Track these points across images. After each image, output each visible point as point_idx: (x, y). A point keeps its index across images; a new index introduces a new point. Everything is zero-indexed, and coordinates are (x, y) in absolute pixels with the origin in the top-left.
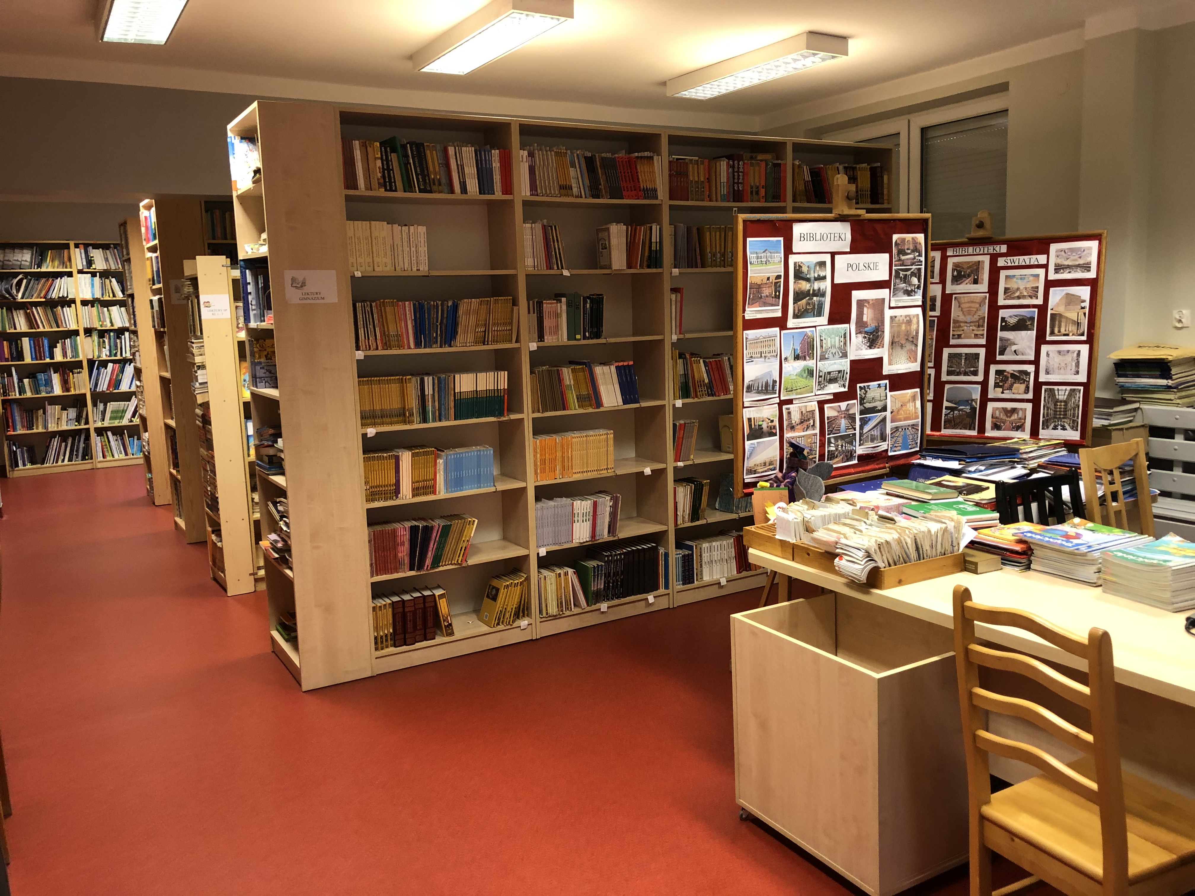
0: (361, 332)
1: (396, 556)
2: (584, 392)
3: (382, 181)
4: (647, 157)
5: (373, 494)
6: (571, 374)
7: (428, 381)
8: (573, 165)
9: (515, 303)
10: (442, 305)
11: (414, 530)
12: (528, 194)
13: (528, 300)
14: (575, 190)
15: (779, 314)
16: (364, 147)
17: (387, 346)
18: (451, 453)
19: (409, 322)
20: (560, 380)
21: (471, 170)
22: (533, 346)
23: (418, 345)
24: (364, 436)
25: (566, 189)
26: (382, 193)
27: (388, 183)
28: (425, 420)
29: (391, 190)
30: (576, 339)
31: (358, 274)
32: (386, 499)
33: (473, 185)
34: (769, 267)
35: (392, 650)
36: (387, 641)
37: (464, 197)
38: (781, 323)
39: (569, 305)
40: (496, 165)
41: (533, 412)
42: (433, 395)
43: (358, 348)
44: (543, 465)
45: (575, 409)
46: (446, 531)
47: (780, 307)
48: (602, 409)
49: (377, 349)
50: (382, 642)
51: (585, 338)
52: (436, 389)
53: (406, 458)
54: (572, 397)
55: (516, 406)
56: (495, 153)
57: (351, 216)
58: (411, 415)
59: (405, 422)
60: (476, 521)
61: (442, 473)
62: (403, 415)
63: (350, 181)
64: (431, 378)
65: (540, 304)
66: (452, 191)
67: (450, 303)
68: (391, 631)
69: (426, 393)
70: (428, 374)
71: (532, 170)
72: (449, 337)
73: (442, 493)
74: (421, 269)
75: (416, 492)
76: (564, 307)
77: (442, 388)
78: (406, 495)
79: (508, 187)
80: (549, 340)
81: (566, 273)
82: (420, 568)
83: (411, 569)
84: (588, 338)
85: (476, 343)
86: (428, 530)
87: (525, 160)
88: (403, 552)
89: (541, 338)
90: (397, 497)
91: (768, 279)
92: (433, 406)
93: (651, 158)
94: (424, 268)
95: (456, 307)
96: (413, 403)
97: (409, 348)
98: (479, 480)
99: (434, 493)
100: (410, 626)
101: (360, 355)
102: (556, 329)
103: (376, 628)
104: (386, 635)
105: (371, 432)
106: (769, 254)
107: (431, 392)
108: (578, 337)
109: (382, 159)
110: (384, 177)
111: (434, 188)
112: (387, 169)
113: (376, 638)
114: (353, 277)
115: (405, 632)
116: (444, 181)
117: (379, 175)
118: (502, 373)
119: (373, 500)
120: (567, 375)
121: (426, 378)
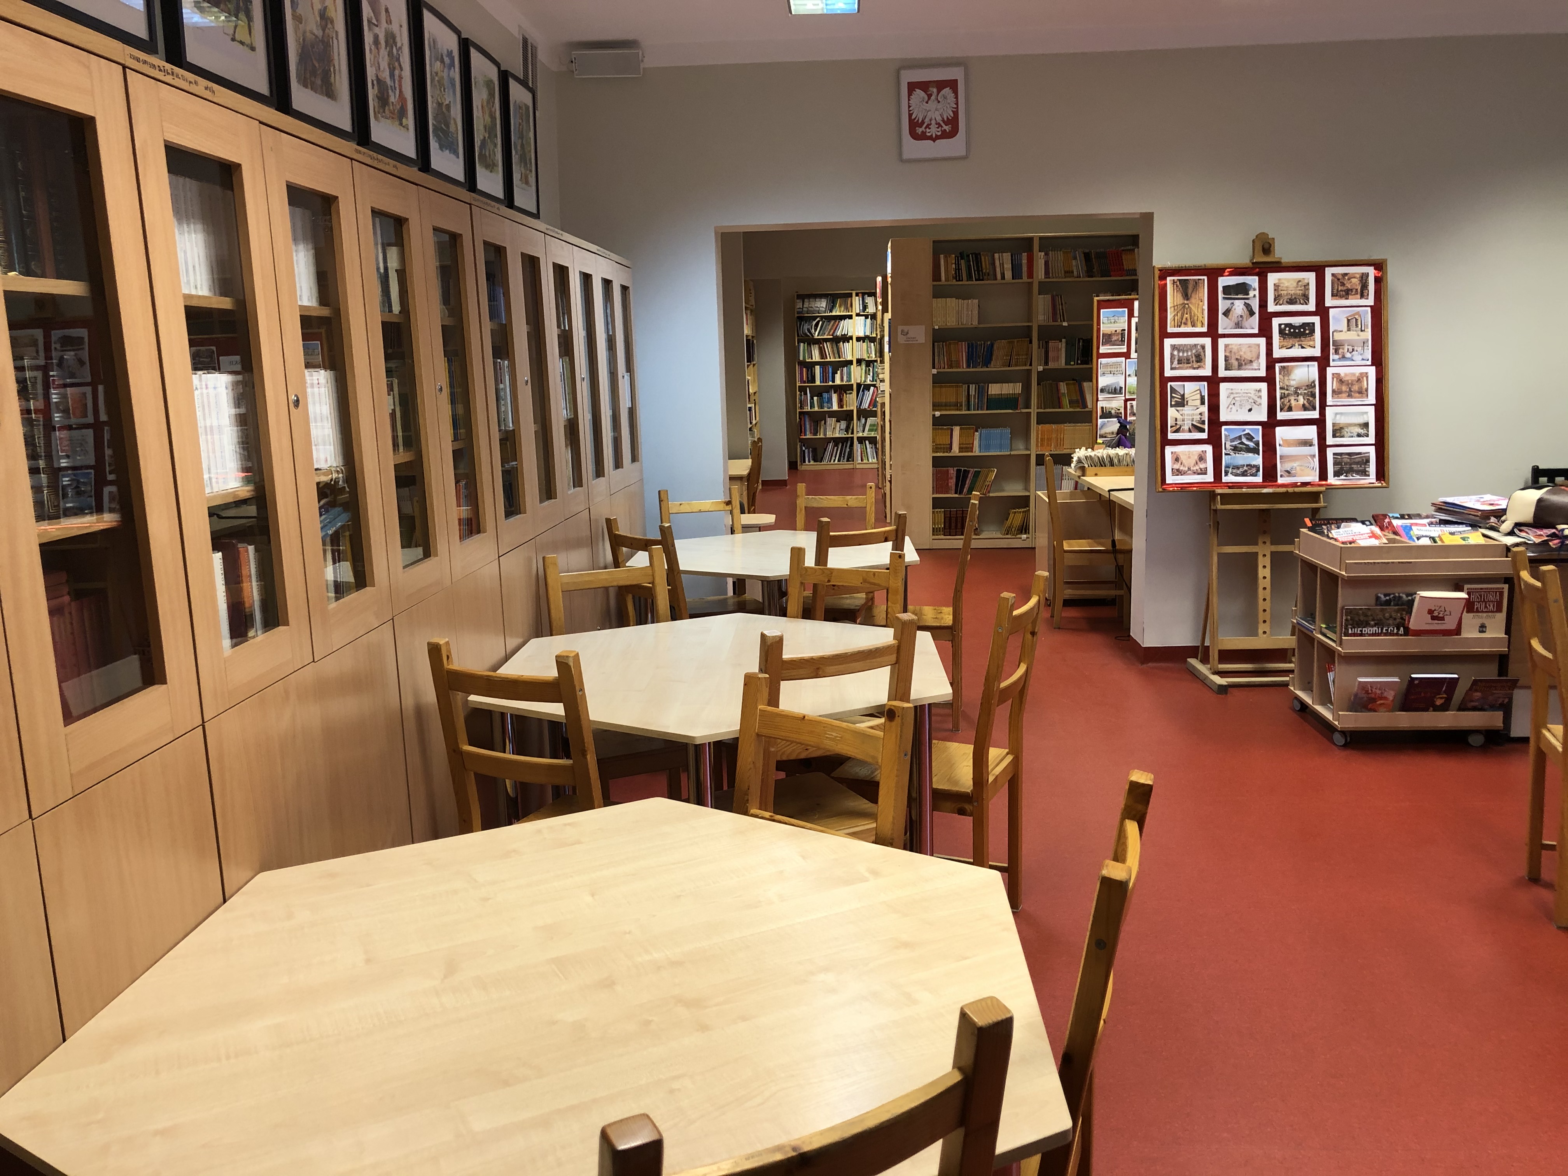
0: (936, 358)
1: (947, 484)
2: (1075, 398)
3: (955, 275)
4: (1130, 250)
5: (937, 448)
6: (1065, 386)
7: (973, 388)
8: (1075, 258)
9: (1031, 342)
10: (984, 344)
11: (958, 471)
12: (1043, 277)
13: (1039, 340)
14: (1075, 273)
15: (1125, 350)
16: (945, 257)
17: (951, 367)
18: (984, 431)
19: (964, 354)
20: (1058, 390)
21: (1008, 266)
22: (1041, 368)
23: (968, 366)
24: (934, 415)
25: (1069, 273)
26: (954, 282)
27: (958, 277)
28: (969, 410)
29: (959, 280)
30: (1071, 365)
31: (936, 327)
32: (944, 452)
33: (1008, 275)
34: (1116, 325)
35: (943, 537)
36: (940, 531)
37: (1003, 281)
38: (1127, 355)
39: (1067, 344)
40: (1024, 261)
41: (1038, 408)
42: (975, 396)
43: (934, 368)
44: (1041, 442)
45: (1067, 408)
46: (977, 474)
47: (1126, 346)
48: (1087, 409)
49: (944, 368)
50: (937, 531)
51: (1077, 364)
52: (977, 392)
53: (957, 430)
54: (1066, 401)
55: (1028, 406)
56: (1025, 255)
57: (935, 296)
58: (961, 405)
59: (957, 410)
60: (996, 470)
61: (977, 440)
62: (957, 406)
63: (936, 277)
64: (974, 385)
65: (1047, 343)
66: (996, 279)
67: (989, 343)
68: (943, 526)
69: (971, 393)
70: (972, 384)
71: (1046, 264)
72: (987, 362)
73: (976, 452)
74: (974, 324)
75: (961, 449)
76: (1064, 345)
77: (981, 391)
78: (955, 451)
79: (1030, 275)
80: (1052, 365)
81: (1065, 324)
82: (961, 493)
83: (956, 493)
84: (1080, 364)
85: (1004, 366)
86: (966, 473)
87: (1042, 257)
88: (952, 482)
89: (1046, 363)
90: (950, 452)
91: (1116, 331)
92: (974, 402)
93: (1133, 250)
94: (975, 323)
95: (992, 345)
96: (964, 400)
97: (963, 368)
98: (1001, 447)
99: (972, 452)
100: (953, 525)
101: (935, 371)
102: (1057, 359)
103: (934, 523)
104: (940, 528)
105: (938, 414)
106: (1116, 318)
107: (974, 393)
108: (1072, 363)
109: (955, 264)
110: (956, 273)
111: (985, 277)
112: (958, 269)
113: (933, 529)
114: (934, 329)
115: (950, 528)
116: (991, 273)
117: (953, 272)
118: (1018, 384)
119: (937, 452)
120: (1063, 387)
121: (971, 385)
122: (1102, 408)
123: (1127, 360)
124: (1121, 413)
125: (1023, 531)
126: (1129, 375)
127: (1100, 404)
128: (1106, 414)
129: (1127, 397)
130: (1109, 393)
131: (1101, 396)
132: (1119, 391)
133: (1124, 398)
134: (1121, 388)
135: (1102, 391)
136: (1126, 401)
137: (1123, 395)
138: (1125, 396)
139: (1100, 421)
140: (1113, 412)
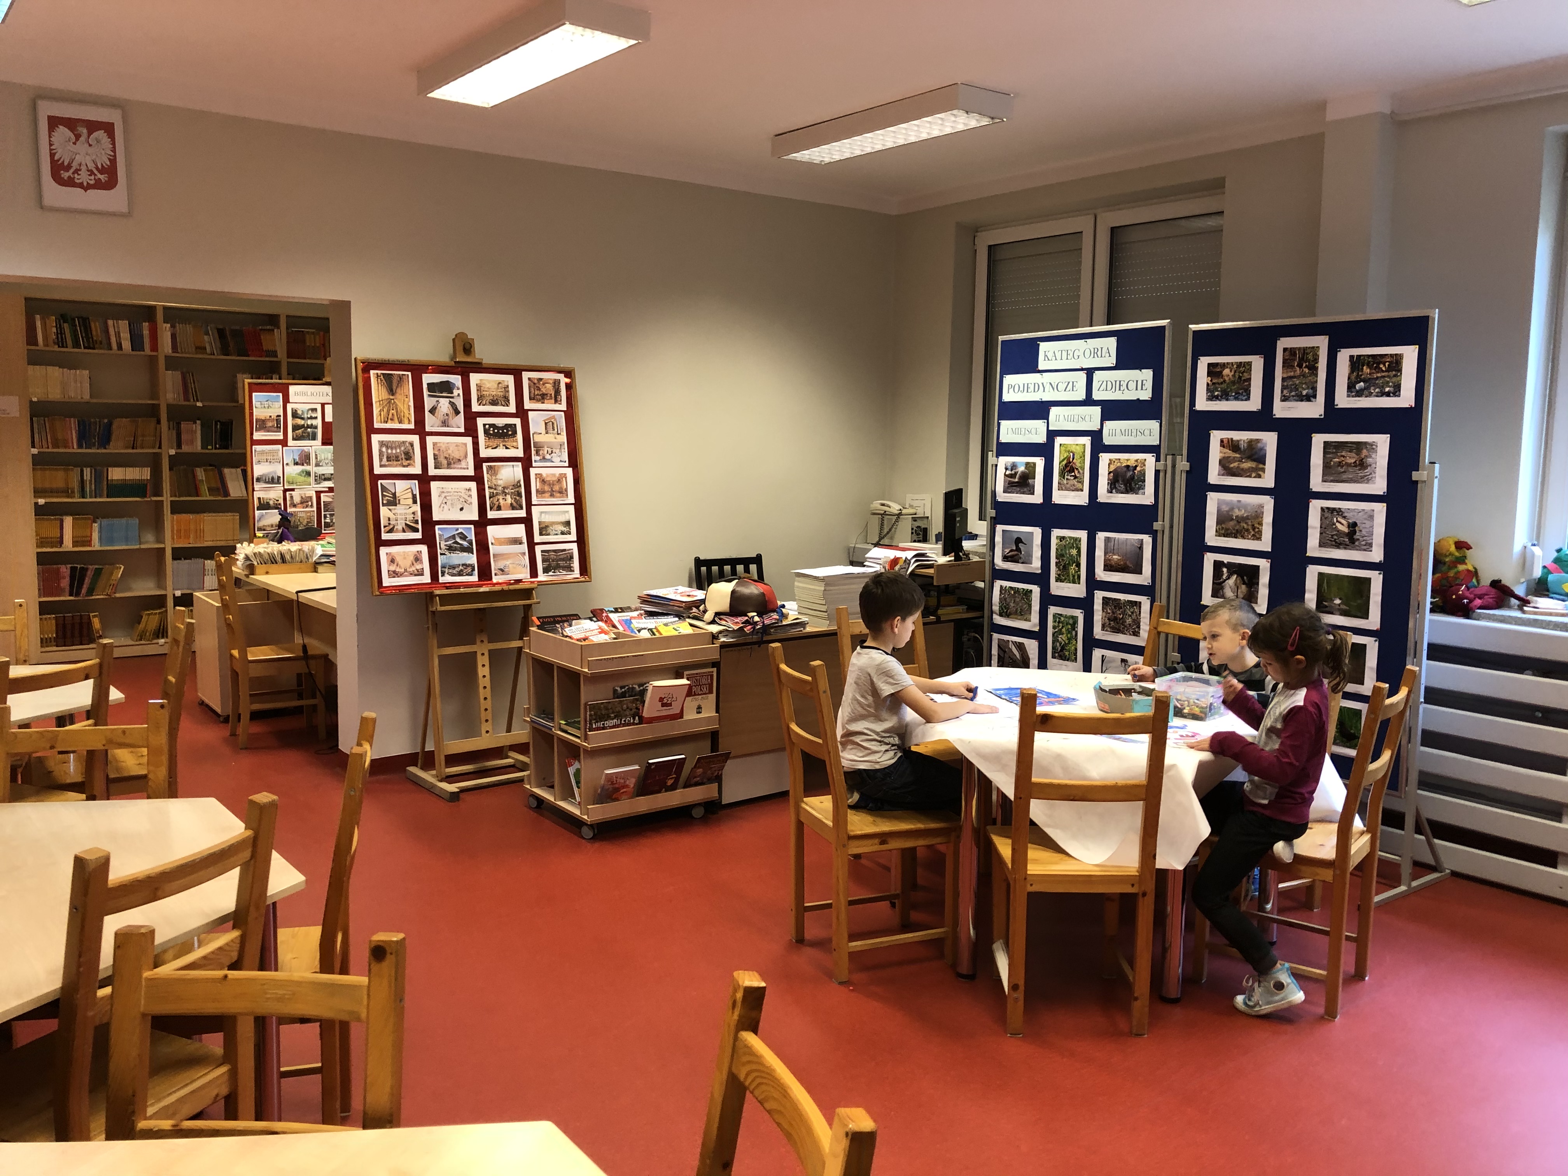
0: (36, 436)
1: (59, 584)
2: (213, 485)
3: (56, 340)
4: (269, 330)
5: (42, 542)
6: (203, 472)
7: (87, 472)
8: (207, 334)
9: (159, 422)
10: (100, 422)
11: (73, 570)
12: (170, 351)
13: (168, 421)
14: (208, 350)
15: (281, 437)
16: (43, 319)
17: (56, 446)
18: (105, 522)
19: (74, 432)
20: (194, 476)
21: (125, 336)
22: (172, 452)
23: (80, 446)
24: (36, 504)
25: (201, 349)
26: (56, 348)
27: (61, 342)
28: (83, 497)
29: (63, 347)
30: (207, 449)
31: (34, 399)
32: (52, 547)
33: (127, 345)
34: (270, 410)
35: (55, 648)
36: (51, 642)
37: (120, 352)
38: (284, 443)
39: (202, 425)
40: (146, 332)
41: (171, 496)
42: (91, 481)
43: (33, 446)
44: (179, 533)
45: (206, 497)
46: (98, 573)
47: (282, 433)
48: (229, 498)
49: (48, 448)
50: (46, 642)
51: (216, 448)
52: (93, 476)
53: (68, 521)
54: (204, 488)
55: (158, 492)
56: (146, 325)
57: (30, 362)
58: (73, 492)
59: (68, 497)
60: (123, 567)
61: (97, 533)
62: (67, 492)
63: (31, 339)
64: (89, 469)
65: (179, 424)
66: (111, 349)
67: (106, 421)
68: (54, 635)
69: (85, 478)
70: (87, 466)
71: (174, 337)
72: (105, 443)
73: (96, 546)
74: (84, 397)
75: (75, 543)
76: (199, 428)
77: (99, 477)
78: (68, 544)
79: (154, 347)
80: (185, 449)
81: (199, 404)
82: (78, 594)
83: (71, 595)
84: (219, 449)
85: (127, 448)
86: (84, 571)
87: (168, 329)
88: (65, 583)
89: (179, 446)
90: (61, 546)
91: (270, 417)
92: (90, 488)
93: (273, 330)
94: (87, 397)
95: (110, 424)
96: (75, 484)
97: (73, 448)
98: (127, 540)
99: (90, 545)
100: (69, 634)
101: (35, 451)
102: (192, 442)
103: (42, 632)
104: (50, 638)
105: (41, 501)
106: (270, 403)
107: (89, 478)
108: (209, 447)
109: (56, 326)
110: (57, 338)
111: (96, 346)
112: (60, 332)
113: (41, 639)
114: (31, 401)
115: (64, 637)
116: (104, 342)
117: (54, 337)
118: (146, 469)
119: (42, 547)
120: (200, 473)
121: (85, 469)
122: (259, 499)
123: (284, 448)
124: (280, 504)
125: (160, 635)
126: (287, 464)
127: (256, 495)
128: (264, 506)
129: (286, 487)
130: (266, 482)
131: (257, 486)
132: (276, 481)
133: (282, 488)
134: (279, 478)
135: (258, 480)
136: (285, 491)
137: (282, 485)
138: (284, 486)
139: (257, 513)
140: (271, 503)
